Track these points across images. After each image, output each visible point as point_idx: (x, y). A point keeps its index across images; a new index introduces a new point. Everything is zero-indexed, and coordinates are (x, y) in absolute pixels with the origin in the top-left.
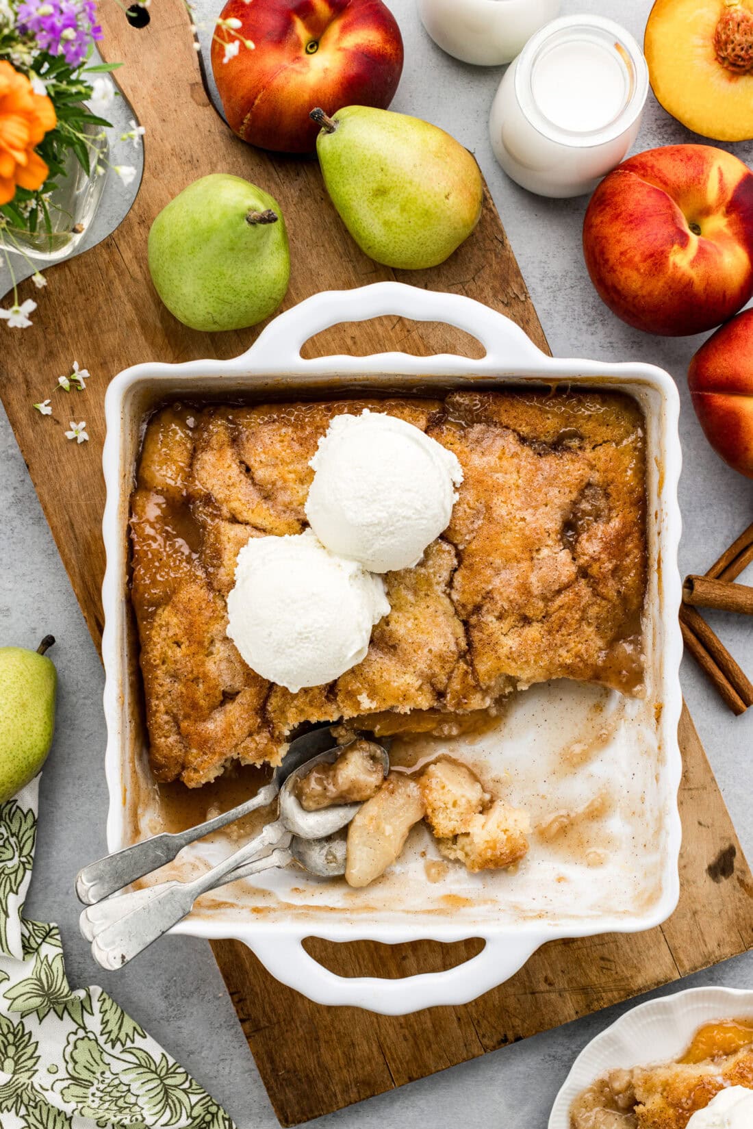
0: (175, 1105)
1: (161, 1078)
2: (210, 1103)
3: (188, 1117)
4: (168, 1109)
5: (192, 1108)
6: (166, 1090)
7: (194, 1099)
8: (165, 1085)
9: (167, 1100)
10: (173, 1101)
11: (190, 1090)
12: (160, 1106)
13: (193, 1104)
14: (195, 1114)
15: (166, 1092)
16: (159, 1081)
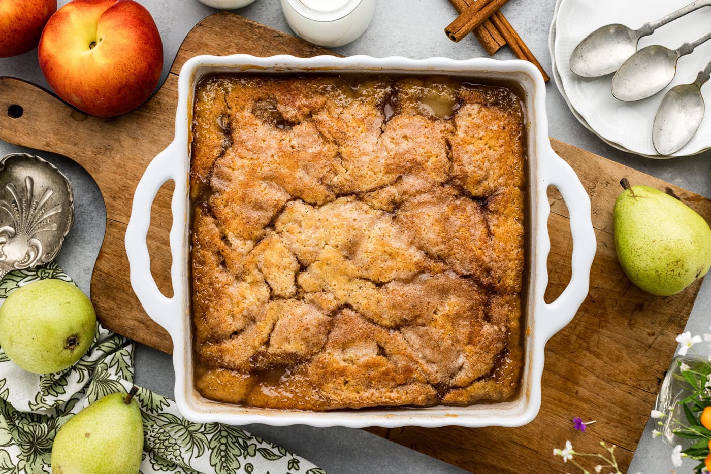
0: (198, 443)
1: (186, 428)
2: (220, 437)
3: (209, 449)
4: (195, 446)
5: (209, 443)
6: (191, 434)
7: (209, 437)
8: (189, 431)
9: (193, 441)
10: (197, 441)
11: (205, 432)
12: (190, 444)
13: (209, 440)
14: (212, 446)
15: (191, 436)
16: (185, 429)
